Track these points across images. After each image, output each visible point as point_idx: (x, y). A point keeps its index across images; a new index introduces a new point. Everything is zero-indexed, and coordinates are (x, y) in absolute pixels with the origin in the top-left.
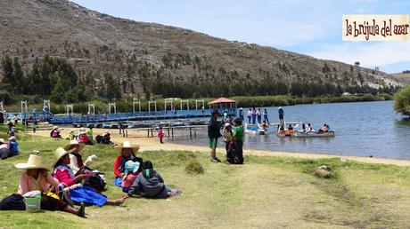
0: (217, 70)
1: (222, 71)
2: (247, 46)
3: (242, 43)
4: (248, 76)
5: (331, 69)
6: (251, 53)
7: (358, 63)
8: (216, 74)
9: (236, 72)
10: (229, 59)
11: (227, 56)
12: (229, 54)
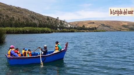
0: (5, 16)
1: (7, 16)
2: (16, 8)
3: (14, 6)
4: (19, 19)
5: (50, 19)
6: (18, 10)
7: (58, 18)
8: (4, 18)
9: (13, 17)
10: (9, 12)
11: (8, 11)
12: (9, 10)
